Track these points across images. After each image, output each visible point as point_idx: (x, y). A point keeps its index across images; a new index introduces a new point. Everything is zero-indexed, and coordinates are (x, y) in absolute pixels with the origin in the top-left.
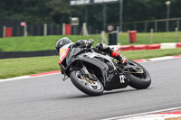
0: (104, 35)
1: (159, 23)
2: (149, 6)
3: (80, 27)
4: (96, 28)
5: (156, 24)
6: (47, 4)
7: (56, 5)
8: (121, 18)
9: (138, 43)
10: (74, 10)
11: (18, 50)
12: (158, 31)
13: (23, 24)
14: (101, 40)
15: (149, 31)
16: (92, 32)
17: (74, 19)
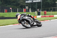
0: (36, 12)
1: (53, 8)
2: (50, 3)
3: (29, 10)
4: (34, 10)
5: (53, 9)
6: (18, 2)
7: (21, 3)
8: (41, 7)
9: (47, 15)
10: (27, 4)
11: (9, 17)
12: (53, 11)
13: (11, 8)
14: (35, 14)
15: (50, 11)
16: (32, 11)
17: (27, 7)
